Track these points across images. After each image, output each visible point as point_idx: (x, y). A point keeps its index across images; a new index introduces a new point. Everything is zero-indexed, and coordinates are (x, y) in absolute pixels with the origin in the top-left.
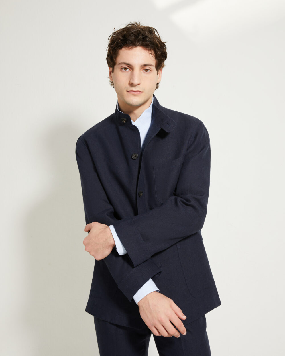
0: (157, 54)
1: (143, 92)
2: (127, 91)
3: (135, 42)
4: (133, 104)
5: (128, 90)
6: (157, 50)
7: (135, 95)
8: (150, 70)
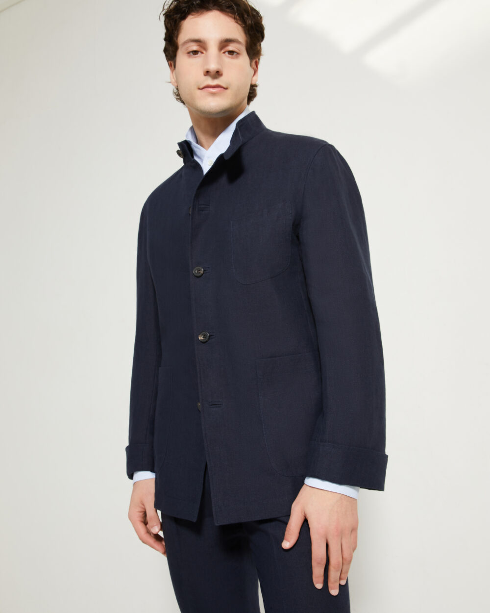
0: (247, 23)
1: (226, 89)
2: (199, 89)
3: (208, 5)
4: (212, 111)
5: (201, 87)
6: (246, 16)
7: (213, 94)
8: (236, 52)
